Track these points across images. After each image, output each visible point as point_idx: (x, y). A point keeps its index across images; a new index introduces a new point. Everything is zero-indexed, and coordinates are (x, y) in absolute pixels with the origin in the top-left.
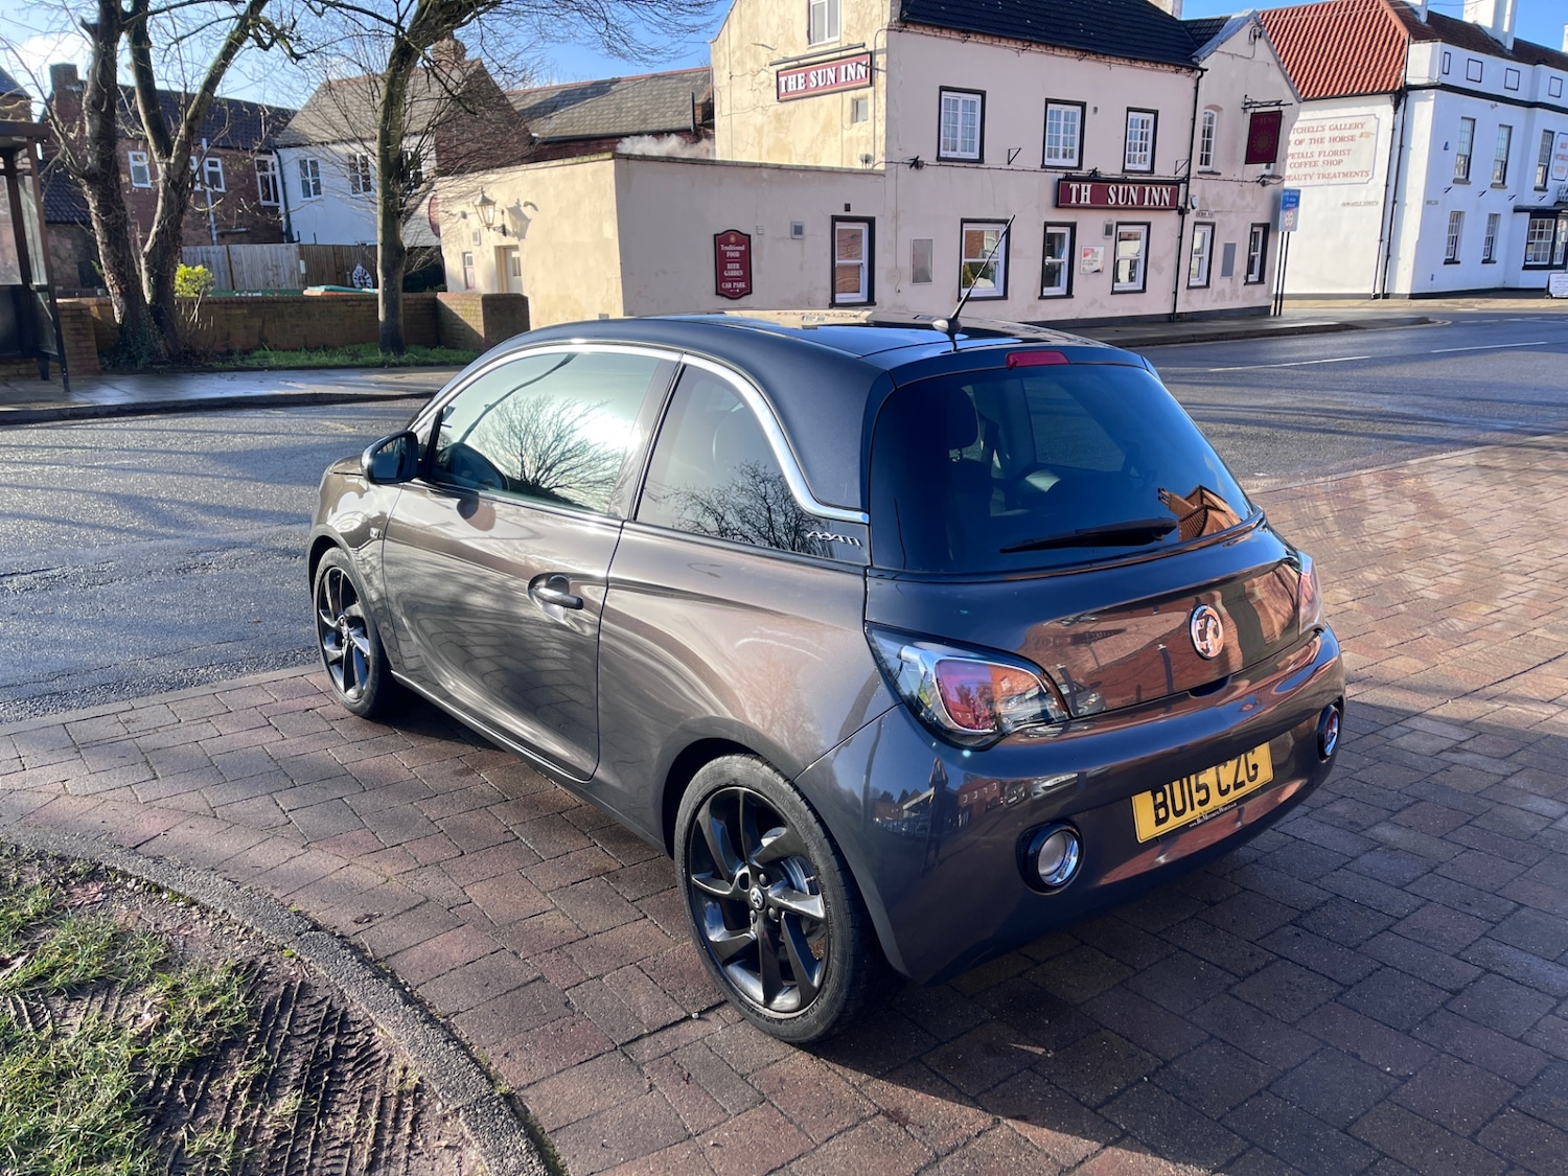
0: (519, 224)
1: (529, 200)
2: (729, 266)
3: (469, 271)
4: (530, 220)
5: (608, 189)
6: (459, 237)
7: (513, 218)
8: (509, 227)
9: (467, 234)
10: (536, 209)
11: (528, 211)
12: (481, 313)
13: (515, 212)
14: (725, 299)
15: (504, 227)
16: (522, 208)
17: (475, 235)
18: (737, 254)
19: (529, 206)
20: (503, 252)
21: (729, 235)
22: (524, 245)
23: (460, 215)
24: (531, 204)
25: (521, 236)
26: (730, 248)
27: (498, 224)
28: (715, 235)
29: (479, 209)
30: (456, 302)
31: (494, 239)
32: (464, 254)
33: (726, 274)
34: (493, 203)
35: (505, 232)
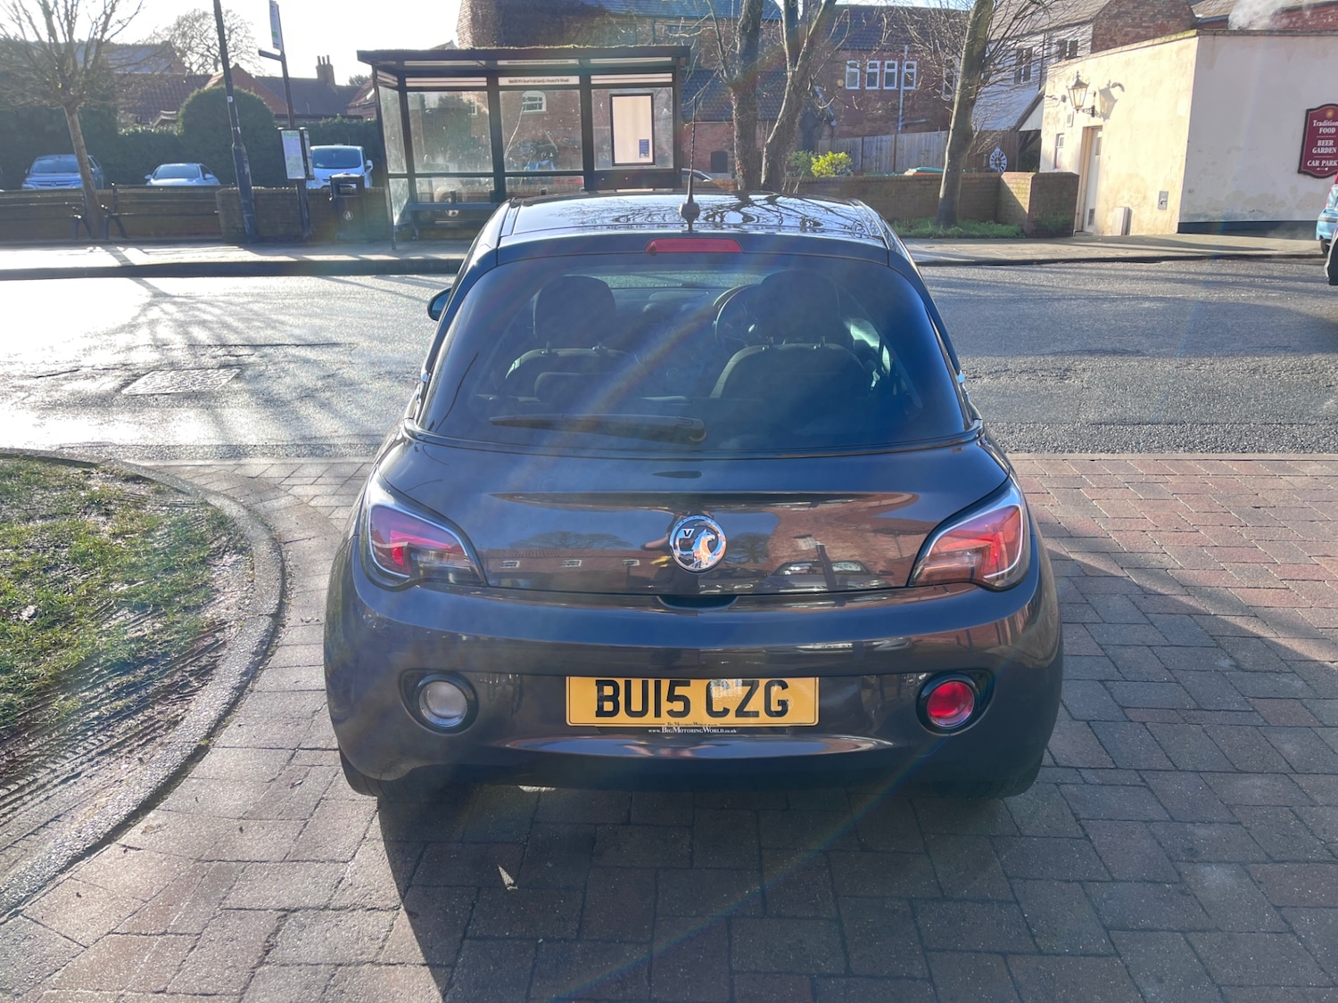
0: (1106, 105)
1: (1118, 82)
2: (1319, 143)
3: (1059, 150)
4: (1116, 101)
5: (1189, 65)
6: (1056, 120)
7: (1103, 99)
8: (1098, 109)
9: (1063, 117)
10: (1123, 90)
11: (1115, 92)
12: (1029, 191)
13: (1106, 93)
14: (1308, 177)
15: (1093, 108)
16: (1112, 90)
17: (1069, 116)
18: (1333, 131)
19: (1118, 87)
20: (1091, 133)
21: (1326, 110)
22: (1108, 126)
23: (1060, 99)
24: (1120, 85)
25: (1106, 116)
26: (1325, 123)
27: (1088, 105)
28: (1308, 111)
29: (1071, 92)
30: (1014, 181)
31: (1084, 120)
32: (1058, 135)
33: (1314, 151)
34: (1086, 86)
35: (1093, 115)
